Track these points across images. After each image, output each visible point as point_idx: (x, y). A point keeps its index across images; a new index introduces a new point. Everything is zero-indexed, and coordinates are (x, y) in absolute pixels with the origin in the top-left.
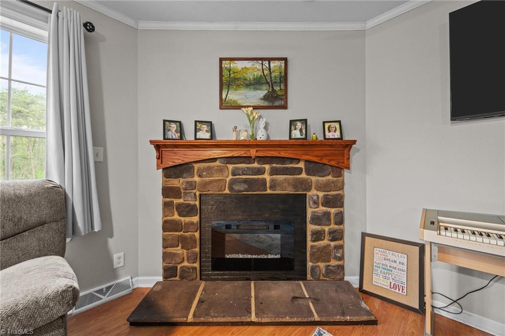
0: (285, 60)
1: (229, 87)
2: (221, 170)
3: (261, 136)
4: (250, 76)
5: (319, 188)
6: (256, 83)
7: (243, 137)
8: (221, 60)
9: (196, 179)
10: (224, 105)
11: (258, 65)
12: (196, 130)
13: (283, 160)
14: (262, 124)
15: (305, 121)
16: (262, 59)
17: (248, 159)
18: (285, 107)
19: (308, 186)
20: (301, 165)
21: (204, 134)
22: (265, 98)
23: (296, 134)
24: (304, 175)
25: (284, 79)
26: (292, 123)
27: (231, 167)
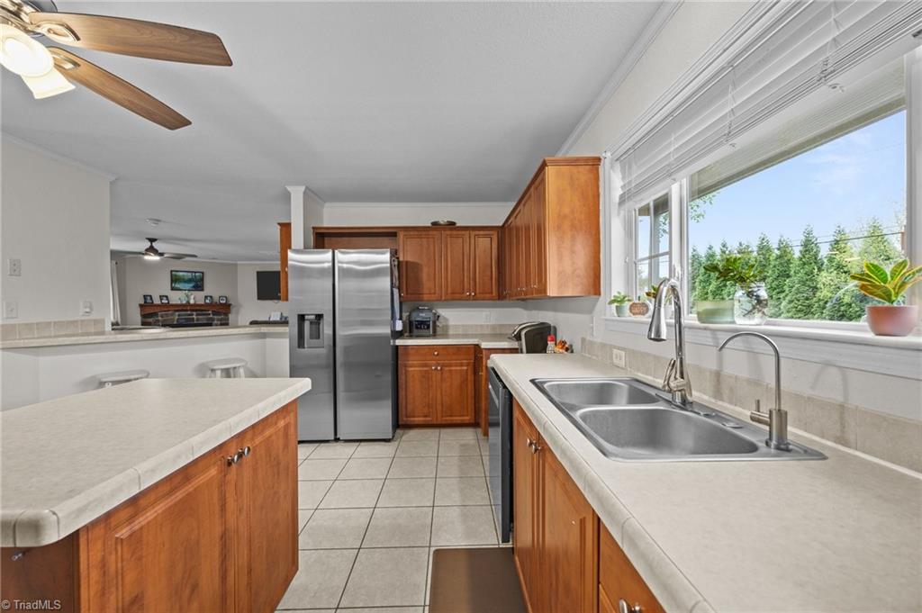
0: (203, 273)
1: (176, 282)
2: (172, 315)
3: (192, 302)
4: (186, 278)
5: (218, 320)
6: (189, 281)
7: (184, 302)
8: (172, 271)
9: (160, 318)
10: (173, 289)
11: (190, 274)
12: (161, 300)
13: (202, 311)
14: (192, 297)
15: (211, 297)
16: (192, 272)
17: (187, 310)
18: (202, 290)
19: (213, 320)
20: (210, 312)
21: (165, 301)
22: (194, 287)
23: (208, 301)
24: (211, 316)
25: (202, 279)
26: (206, 297)
27: (177, 313)
